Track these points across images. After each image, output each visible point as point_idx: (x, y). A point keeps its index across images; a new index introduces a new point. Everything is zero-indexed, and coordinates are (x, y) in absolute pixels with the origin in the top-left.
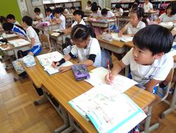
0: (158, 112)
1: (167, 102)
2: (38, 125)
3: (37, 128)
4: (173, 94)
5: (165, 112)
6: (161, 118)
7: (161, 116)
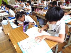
0: (62, 46)
1: (66, 42)
2: (9, 50)
3: (8, 51)
4: (69, 38)
5: (65, 47)
6: (63, 49)
7: (63, 48)
